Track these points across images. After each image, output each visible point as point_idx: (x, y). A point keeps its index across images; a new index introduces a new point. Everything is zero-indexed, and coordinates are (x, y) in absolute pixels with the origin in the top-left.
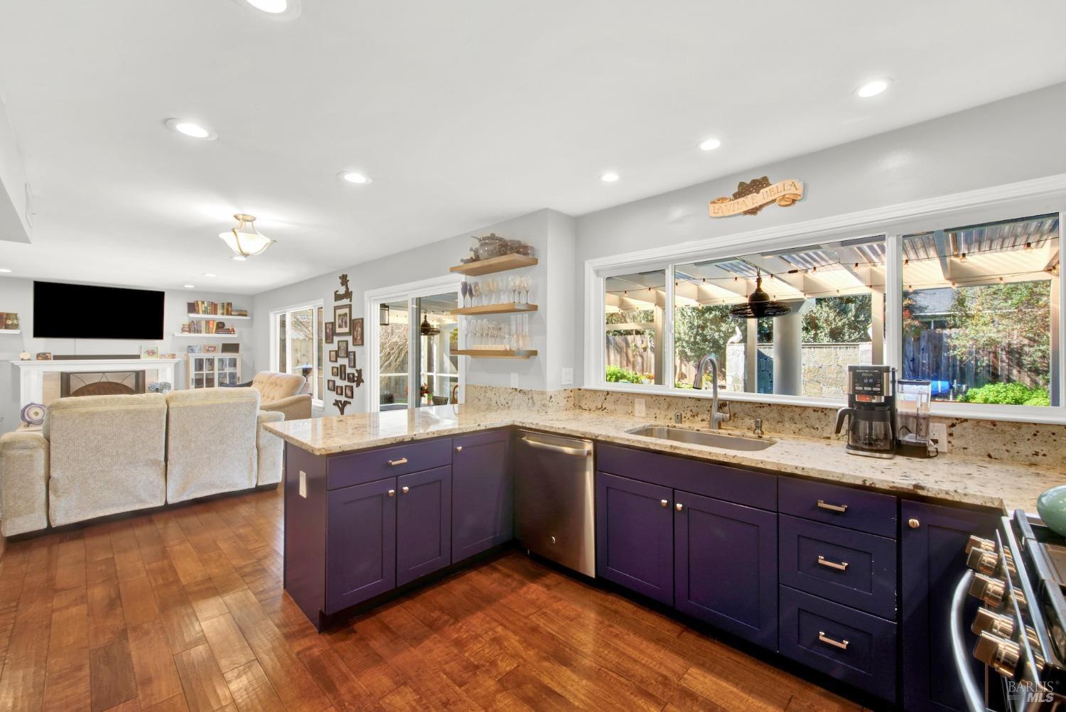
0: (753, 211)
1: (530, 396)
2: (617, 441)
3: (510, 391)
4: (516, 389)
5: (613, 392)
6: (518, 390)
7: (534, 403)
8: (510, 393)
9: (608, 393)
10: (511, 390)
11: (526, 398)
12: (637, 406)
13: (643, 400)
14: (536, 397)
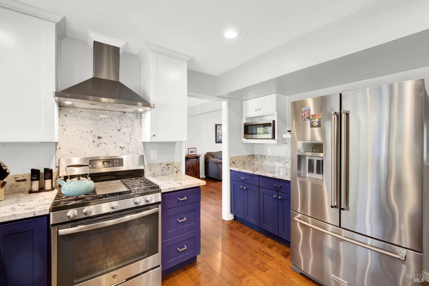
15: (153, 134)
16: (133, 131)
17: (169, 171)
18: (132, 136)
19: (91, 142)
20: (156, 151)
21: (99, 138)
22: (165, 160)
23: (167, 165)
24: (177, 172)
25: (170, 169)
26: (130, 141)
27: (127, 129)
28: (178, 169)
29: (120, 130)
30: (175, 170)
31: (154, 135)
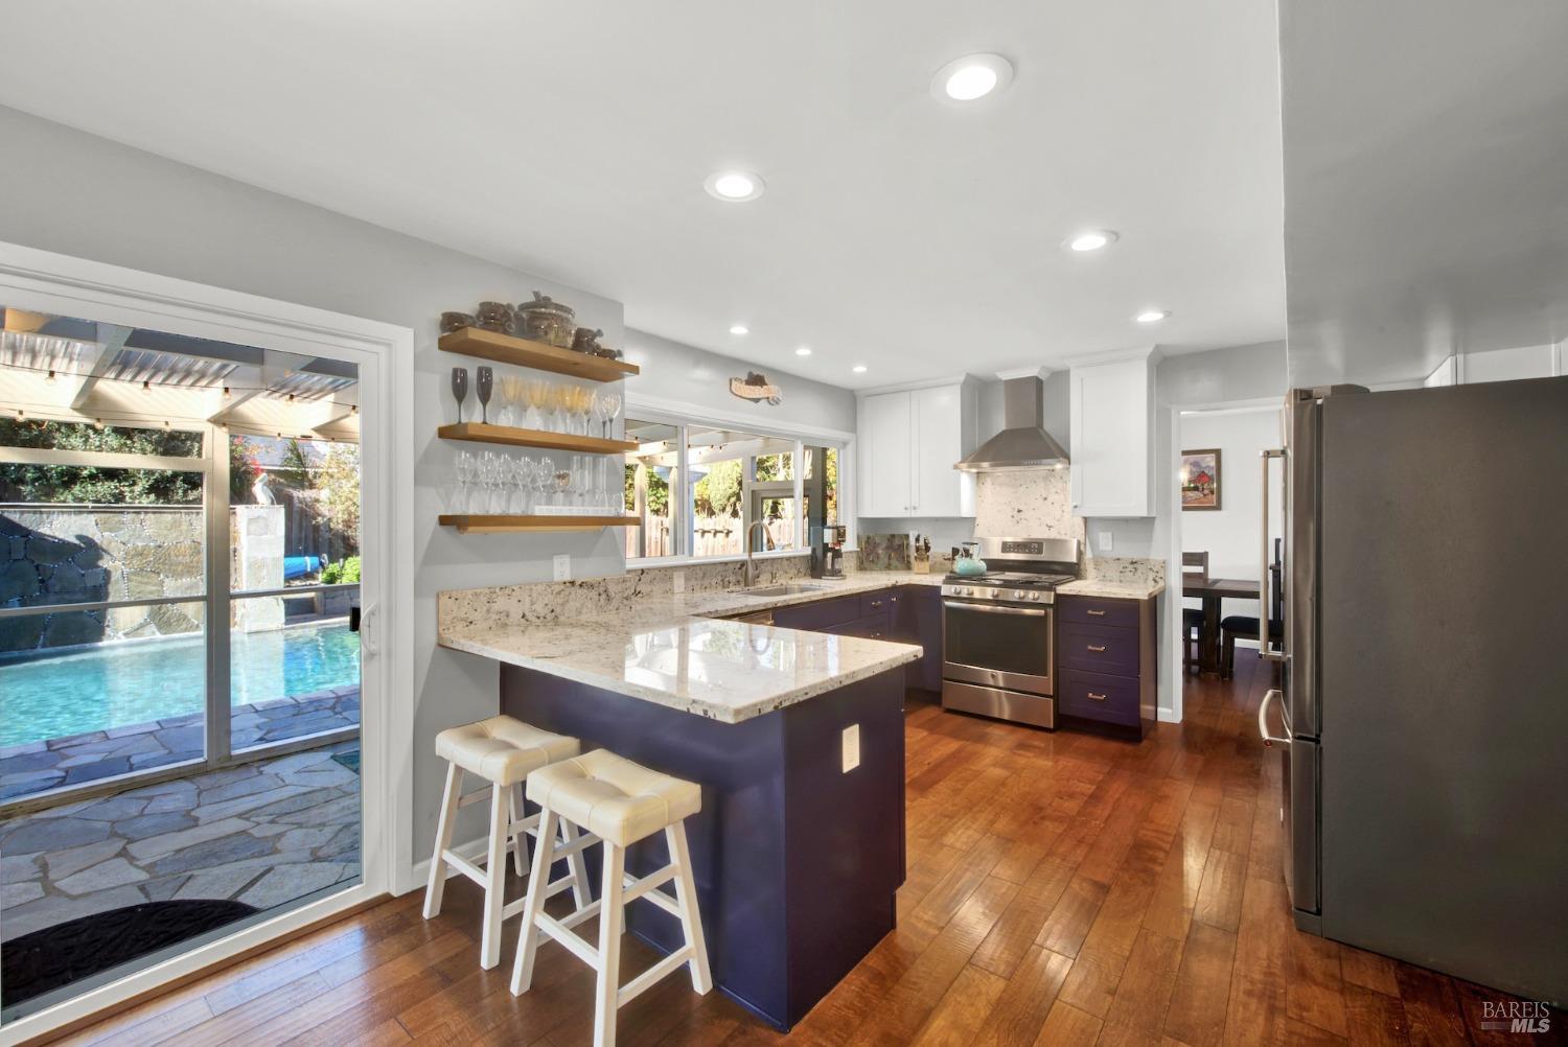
0: (757, 400)
1: (602, 589)
2: (791, 603)
3: (557, 588)
4: (572, 583)
5: (649, 569)
6: (578, 583)
7: (609, 598)
8: (559, 593)
9: (643, 571)
10: (562, 587)
11: (593, 594)
12: (676, 582)
13: (682, 573)
14: (612, 589)
15: (1075, 504)
16: (1066, 501)
17: (1137, 576)
18: (1064, 507)
19: (1010, 518)
20: (1110, 534)
21: (1019, 511)
22: (1129, 551)
23: (1132, 563)
24: (1155, 581)
25: (1139, 572)
26: (1062, 516)
27: (1056, 496)
28: (1159, 575)
29: (1046, 499)
30: (1152, 575)
31: (1076, 507)
